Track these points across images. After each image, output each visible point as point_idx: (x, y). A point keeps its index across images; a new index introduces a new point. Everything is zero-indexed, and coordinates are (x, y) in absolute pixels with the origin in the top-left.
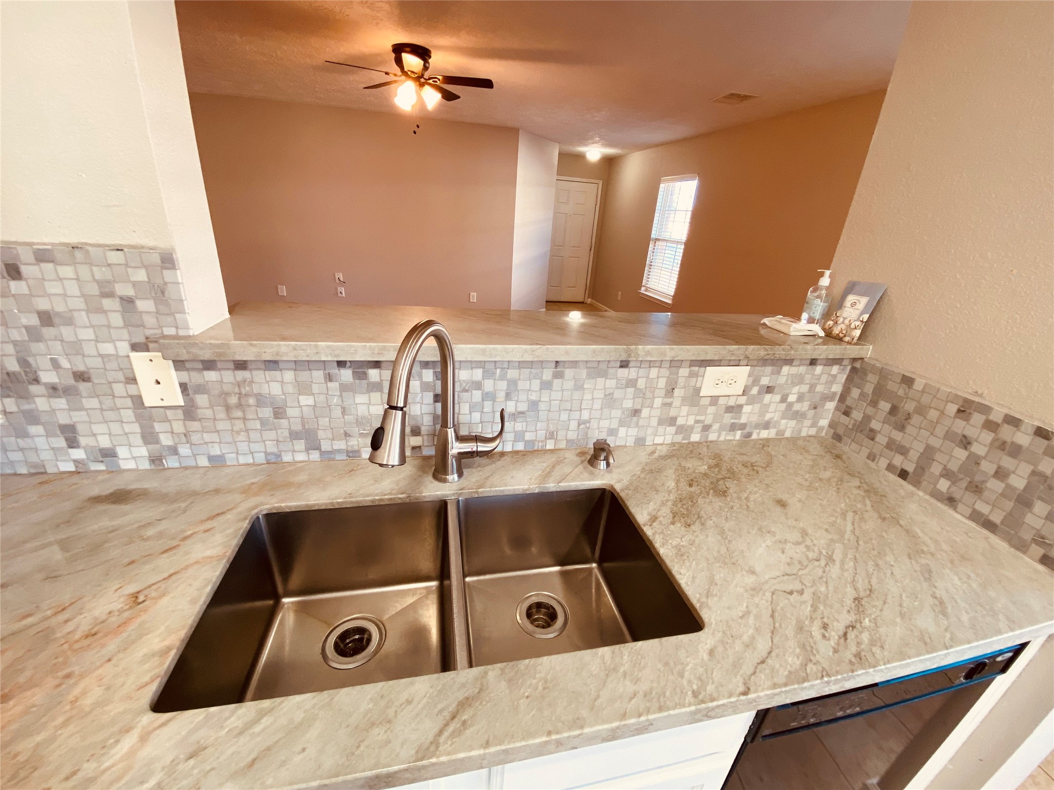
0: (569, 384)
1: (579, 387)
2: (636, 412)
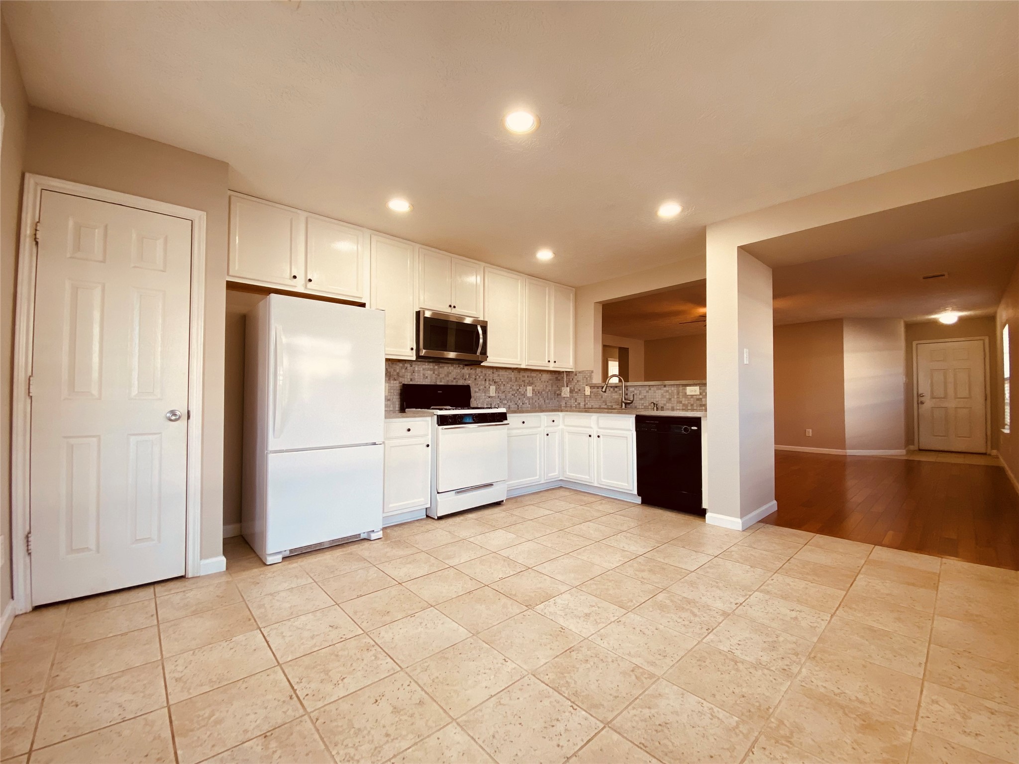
0: (653, 391)
1: (655, 392)
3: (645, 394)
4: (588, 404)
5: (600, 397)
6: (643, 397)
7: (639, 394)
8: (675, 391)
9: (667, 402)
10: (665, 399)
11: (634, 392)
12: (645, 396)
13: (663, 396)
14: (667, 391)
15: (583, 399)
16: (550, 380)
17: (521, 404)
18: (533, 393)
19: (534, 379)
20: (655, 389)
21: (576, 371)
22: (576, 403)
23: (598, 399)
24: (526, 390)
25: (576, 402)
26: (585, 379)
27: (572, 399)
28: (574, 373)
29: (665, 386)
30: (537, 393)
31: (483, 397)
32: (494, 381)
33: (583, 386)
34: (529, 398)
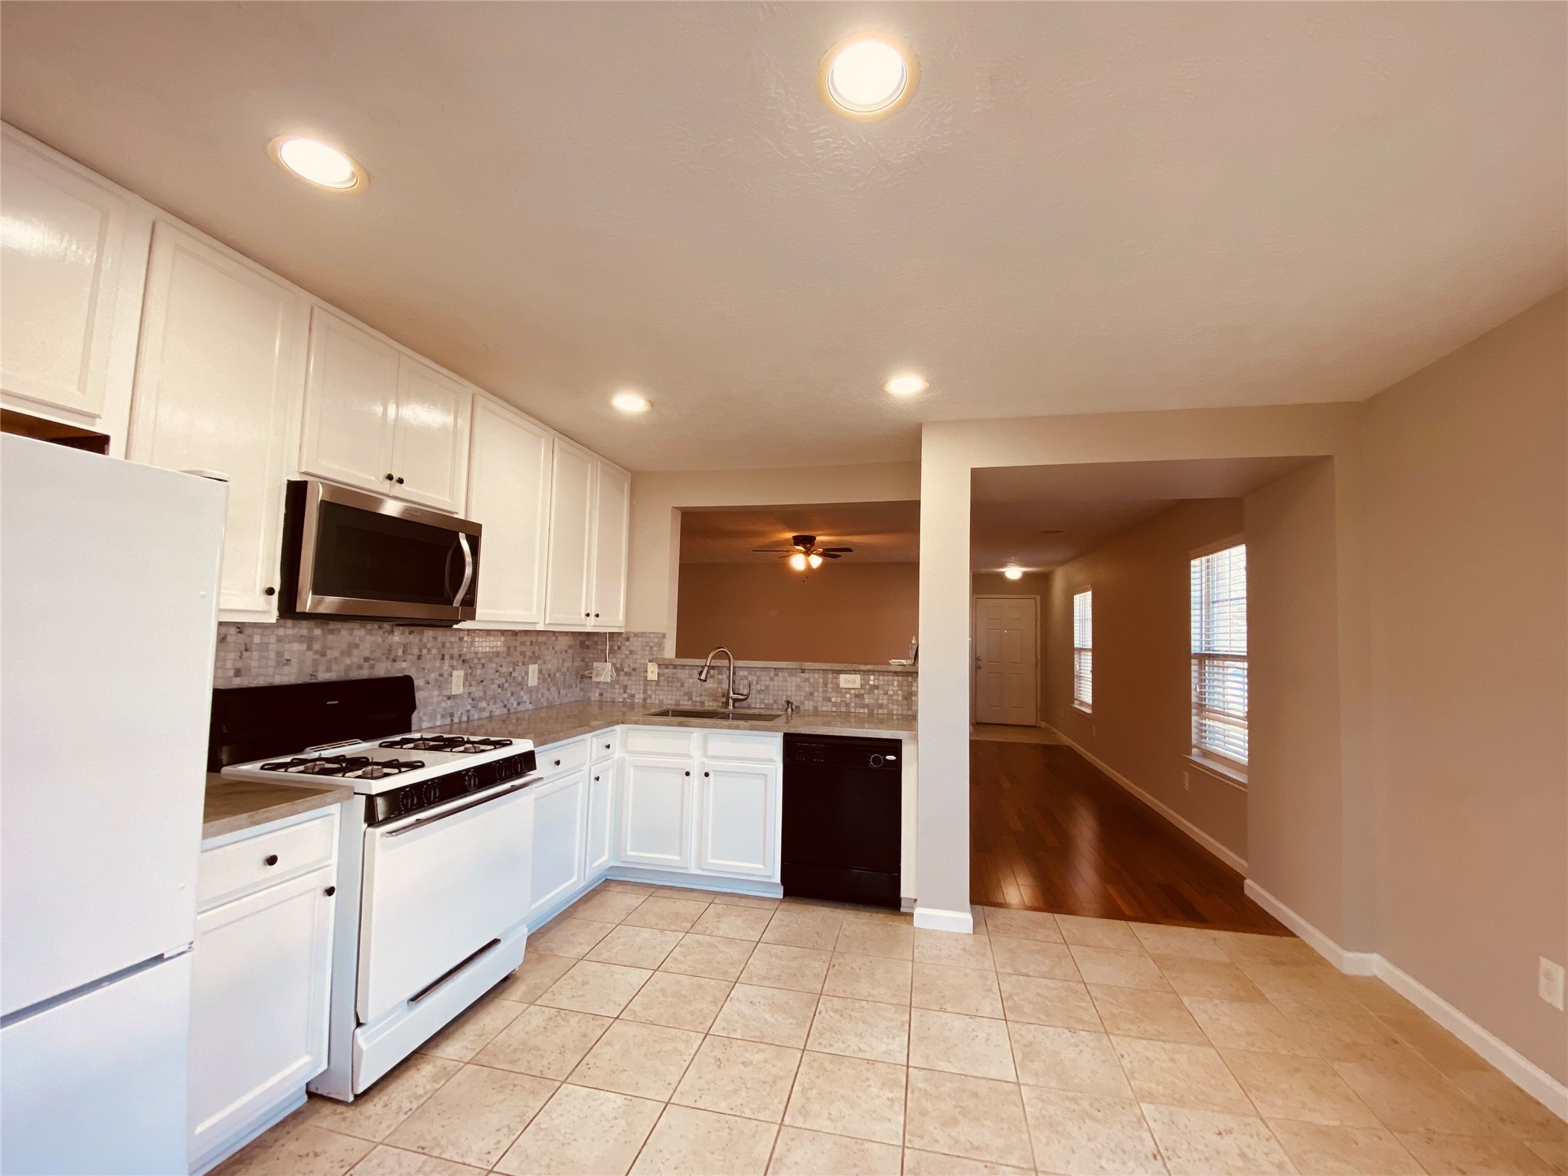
0: (781, 679)
1: (785, 680)
2: (811, 694)
3: (767, 683)
4: (653, 697)
5: (679, 685)
6: (763, 688)
7: (757, 683)
8: (821, 680)
9: (805, 699)
10: (803, 693)
11: (746, 678)
12: (767, 687)
13: (799, 688)
14: (807, 680)
15: (642, 687)
16: (570, 647)
17: (515, 704)
18: (539, 679)
19: (543, 648)
20: (786, 675)
21: (627, 633)
22: (625, 696)
23: (675, 689)
24: (527, 673)
25: (625, 692)
26: (647, 648)
27: (617, 686)
28: (624, 635)
29: (803, 671)
30: (547, 676)
31: (435, 700)
32: (463, 658)
33: (643, 661)
34: (530, 691)
